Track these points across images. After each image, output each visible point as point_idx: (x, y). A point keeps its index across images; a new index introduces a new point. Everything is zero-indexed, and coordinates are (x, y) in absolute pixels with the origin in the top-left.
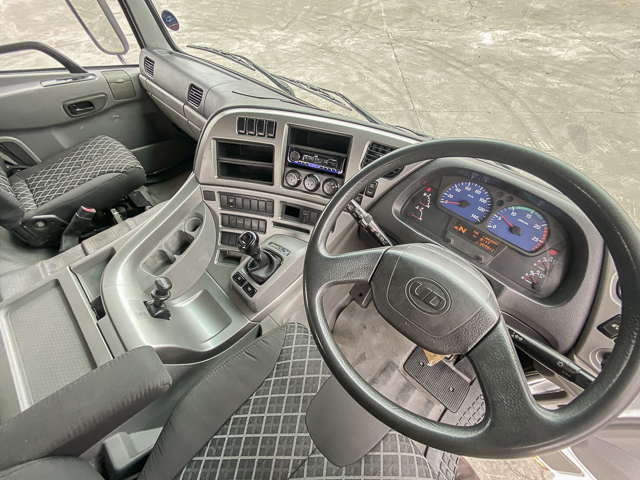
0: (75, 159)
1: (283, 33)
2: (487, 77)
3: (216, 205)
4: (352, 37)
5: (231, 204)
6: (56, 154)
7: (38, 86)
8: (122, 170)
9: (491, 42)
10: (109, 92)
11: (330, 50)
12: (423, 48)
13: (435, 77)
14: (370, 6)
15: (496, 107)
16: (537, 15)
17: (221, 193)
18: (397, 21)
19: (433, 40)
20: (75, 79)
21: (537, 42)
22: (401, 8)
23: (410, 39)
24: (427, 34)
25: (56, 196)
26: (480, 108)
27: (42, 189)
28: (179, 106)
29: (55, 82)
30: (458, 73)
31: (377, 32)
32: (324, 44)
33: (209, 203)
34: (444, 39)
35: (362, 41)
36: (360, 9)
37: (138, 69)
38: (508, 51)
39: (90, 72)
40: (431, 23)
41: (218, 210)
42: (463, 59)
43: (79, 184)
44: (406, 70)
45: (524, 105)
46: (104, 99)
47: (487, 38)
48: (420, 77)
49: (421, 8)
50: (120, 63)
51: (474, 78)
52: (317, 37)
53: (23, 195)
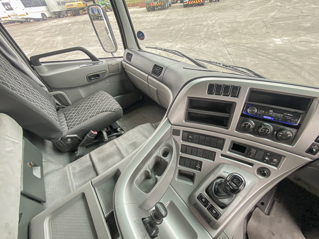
0: (88, 103)
1: (171, 44)
2: (282, 60)
3: (179, 139)
4: (204, 44)
5: (190, 139)
6: (79, 100)
7: (78, 67)
8: (113, 110)
9: (282, 43)
10: (107, 70)
11: (194, 50)
12: (243, 47)
13: (251, 61)
14: (212, 31)
15: (291, 75)
16: (305, 29)
17: (184, 131)
18: (227, 36)
19: (248, 44)
20: (94, 64)
21: (310, 42)
22: (229, 30)
23: (234, 44)
24: (243, 41)
25: (78, 124)
26: (281, 75)
27: (72, 119)
28: (145, 76)
29: (85, 65)
30: (265, 58)
31: (217, 41)
32: (191, 48)
33: (175, 137)
34: (254, 43)
35: (210, 46)
36: (208, 32)
37: (122, 59)
38: (293, 47)
39: (101, 60)
40: (245, 36)
41: (181, 142)
42: (266, 52)
43: (90, 117)
44: (235, 58)
45: (310, 74)
46: (105, 73)
47: (278, 41)
48: (243, 61)
49: (239, 30)
50: (112, 57)
51: (275, 61)
52: (187, 45)
53: (62, 122)
